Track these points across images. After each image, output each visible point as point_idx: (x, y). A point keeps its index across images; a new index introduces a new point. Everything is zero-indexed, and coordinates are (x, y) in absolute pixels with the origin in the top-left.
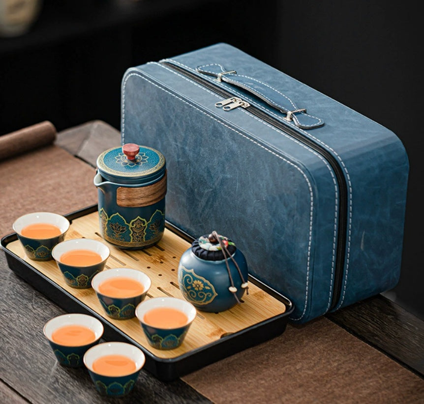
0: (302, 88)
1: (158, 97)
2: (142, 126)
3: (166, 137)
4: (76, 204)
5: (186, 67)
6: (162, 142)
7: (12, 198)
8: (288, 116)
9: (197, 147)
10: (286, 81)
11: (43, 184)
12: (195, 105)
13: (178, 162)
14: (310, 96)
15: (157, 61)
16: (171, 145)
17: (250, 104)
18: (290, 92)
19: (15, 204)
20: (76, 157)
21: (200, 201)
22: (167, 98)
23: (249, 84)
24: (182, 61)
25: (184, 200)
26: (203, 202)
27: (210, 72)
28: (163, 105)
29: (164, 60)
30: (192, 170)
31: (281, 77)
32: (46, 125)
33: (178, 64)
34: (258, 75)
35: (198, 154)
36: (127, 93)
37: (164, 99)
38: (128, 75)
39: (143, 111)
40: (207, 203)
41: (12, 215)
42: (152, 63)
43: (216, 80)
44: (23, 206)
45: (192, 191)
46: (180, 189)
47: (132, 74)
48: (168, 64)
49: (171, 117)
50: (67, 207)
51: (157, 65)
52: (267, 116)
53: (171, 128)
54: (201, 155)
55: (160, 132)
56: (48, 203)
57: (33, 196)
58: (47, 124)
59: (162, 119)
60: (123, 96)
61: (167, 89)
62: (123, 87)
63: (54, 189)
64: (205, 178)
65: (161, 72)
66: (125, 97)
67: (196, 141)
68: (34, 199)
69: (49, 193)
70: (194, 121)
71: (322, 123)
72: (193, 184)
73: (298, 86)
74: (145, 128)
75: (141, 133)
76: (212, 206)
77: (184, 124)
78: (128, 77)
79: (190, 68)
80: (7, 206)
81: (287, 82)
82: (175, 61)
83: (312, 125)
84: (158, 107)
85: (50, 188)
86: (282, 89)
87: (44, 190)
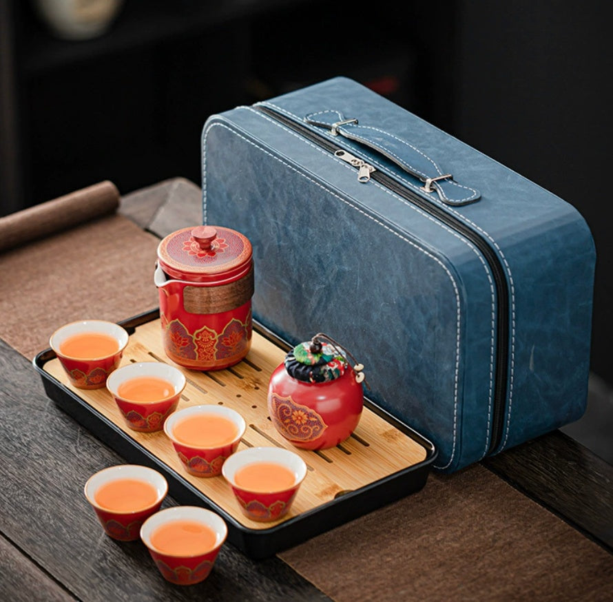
0: (449, 143)
1: (250, 157)
2: (229, 196)
3: (263, 211)
4: (143, 299)
5: (289, 114)
6: (257, 219)
7: (56, 291)
8: (427, 186)
9: (303, 227)
10: (428, 132)
11: (100, 271)
12: (299, 170)
13: (279, 246)
14: (461, 155)
15: (249, 104)
16: (269, 223)
17: (375, 168)
18: (432, 149)
19: (59, 300)
20: (147, 230)
21: (310, 301)
22: (262, 159)
23: (378, 139)
24: (283, 104)
25: (288, 298)
26: (313, 302)
27: (323, 123)
28: (257, 168)
29: (259, 104)
30: (297, 257)
31: (421, 127)
32: (105, 187)
33: (278, 109)
34: (389, 124)
35: (306, 237)
36: (208, 149)
37: (259, 159)
38: (209, 125)
39: (230, 175)
40: (319, 303)
41: (55, 316)
42: (243, 107)
43: (329, 132)
44: (71, 303)
45: (299, 287)
46: (282, 283)
47: (215, 124)
48: (265, 109)
49: (269, 185)
50: (131, 305)
51: (249, 111)
52: (398, 185)
53: (268, 199)
54: (310, 238)
55: (254, 204)
56: (104, 299)
57: (84, 289)
58: (107, 185)
59: (256, 187)
60: (204, 154)
61: (261, 146)
62: (204, 141)
63: (114, 278)
64: (316, 269)
65: (255, 122)
66: (206, 154)
67: (301, 219)
68: (86, 293)
69: (108, 285)
70: (298, 191)
71: (478, 197)
72: (300, 277)
73: (443, 139)
74: (234, 198)
75: (229, 205)
76: (325, 307)
77: (286, 195)
78: (210, 127)
79: (294, 116)
80: (48, 304)
81: (429, 134)
82: (273, 105)
83: (464, 200)
84: (250, 171)
85: (109, 277)
86: (421, 144)
87: (100, 280)
